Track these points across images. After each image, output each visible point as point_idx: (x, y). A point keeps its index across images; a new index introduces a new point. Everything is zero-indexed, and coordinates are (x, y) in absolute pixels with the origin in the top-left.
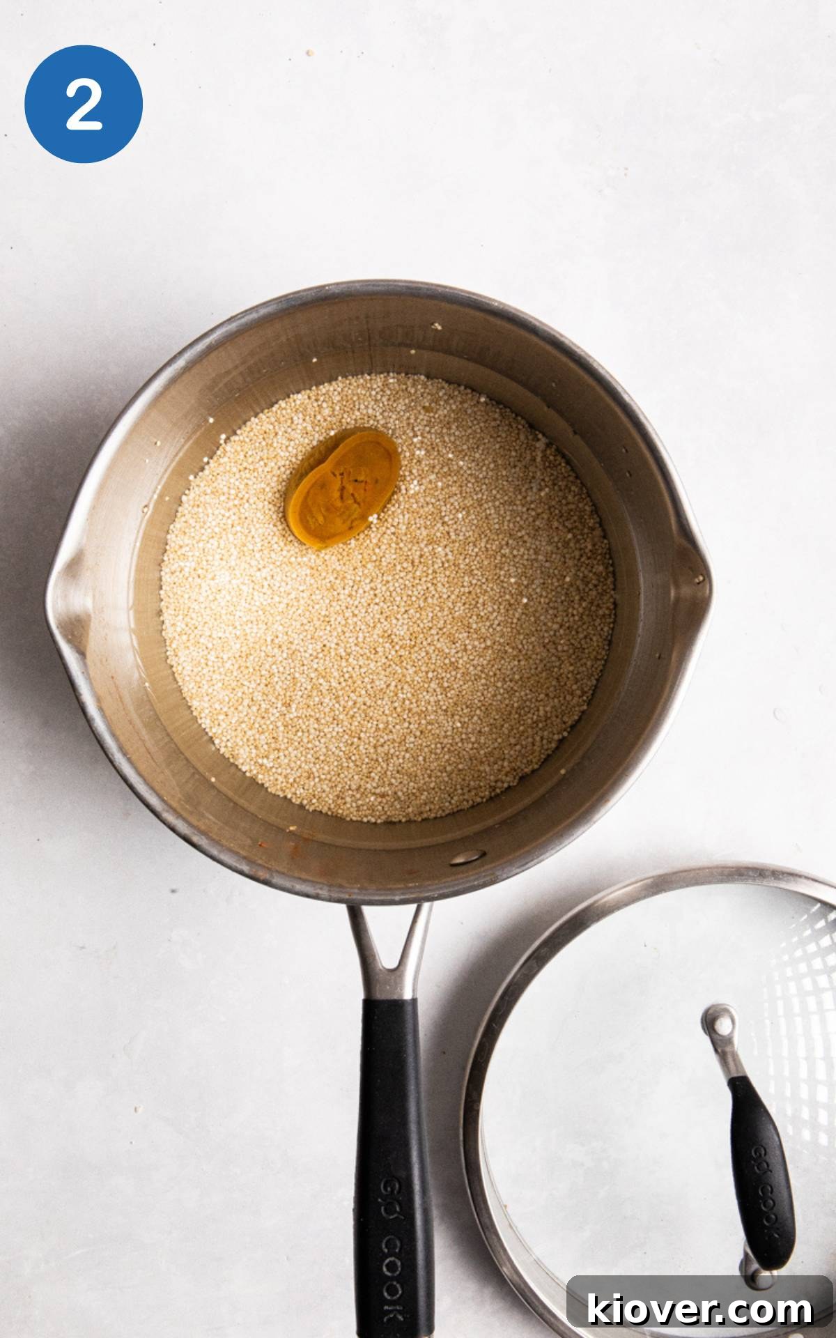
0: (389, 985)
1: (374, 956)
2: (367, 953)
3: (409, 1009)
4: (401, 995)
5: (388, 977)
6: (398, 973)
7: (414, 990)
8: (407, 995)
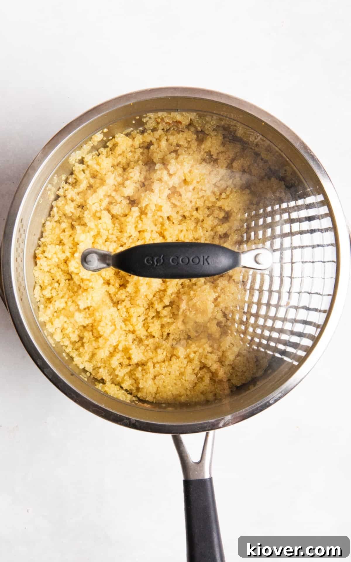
0: (197, 472)
1: (187, 456)
2: (183, 455)
3: (209, 483)
4: (204, 476)
5: (196, 467)
6: (200, 464)
7: (210, 474)
8: (207, 476)
